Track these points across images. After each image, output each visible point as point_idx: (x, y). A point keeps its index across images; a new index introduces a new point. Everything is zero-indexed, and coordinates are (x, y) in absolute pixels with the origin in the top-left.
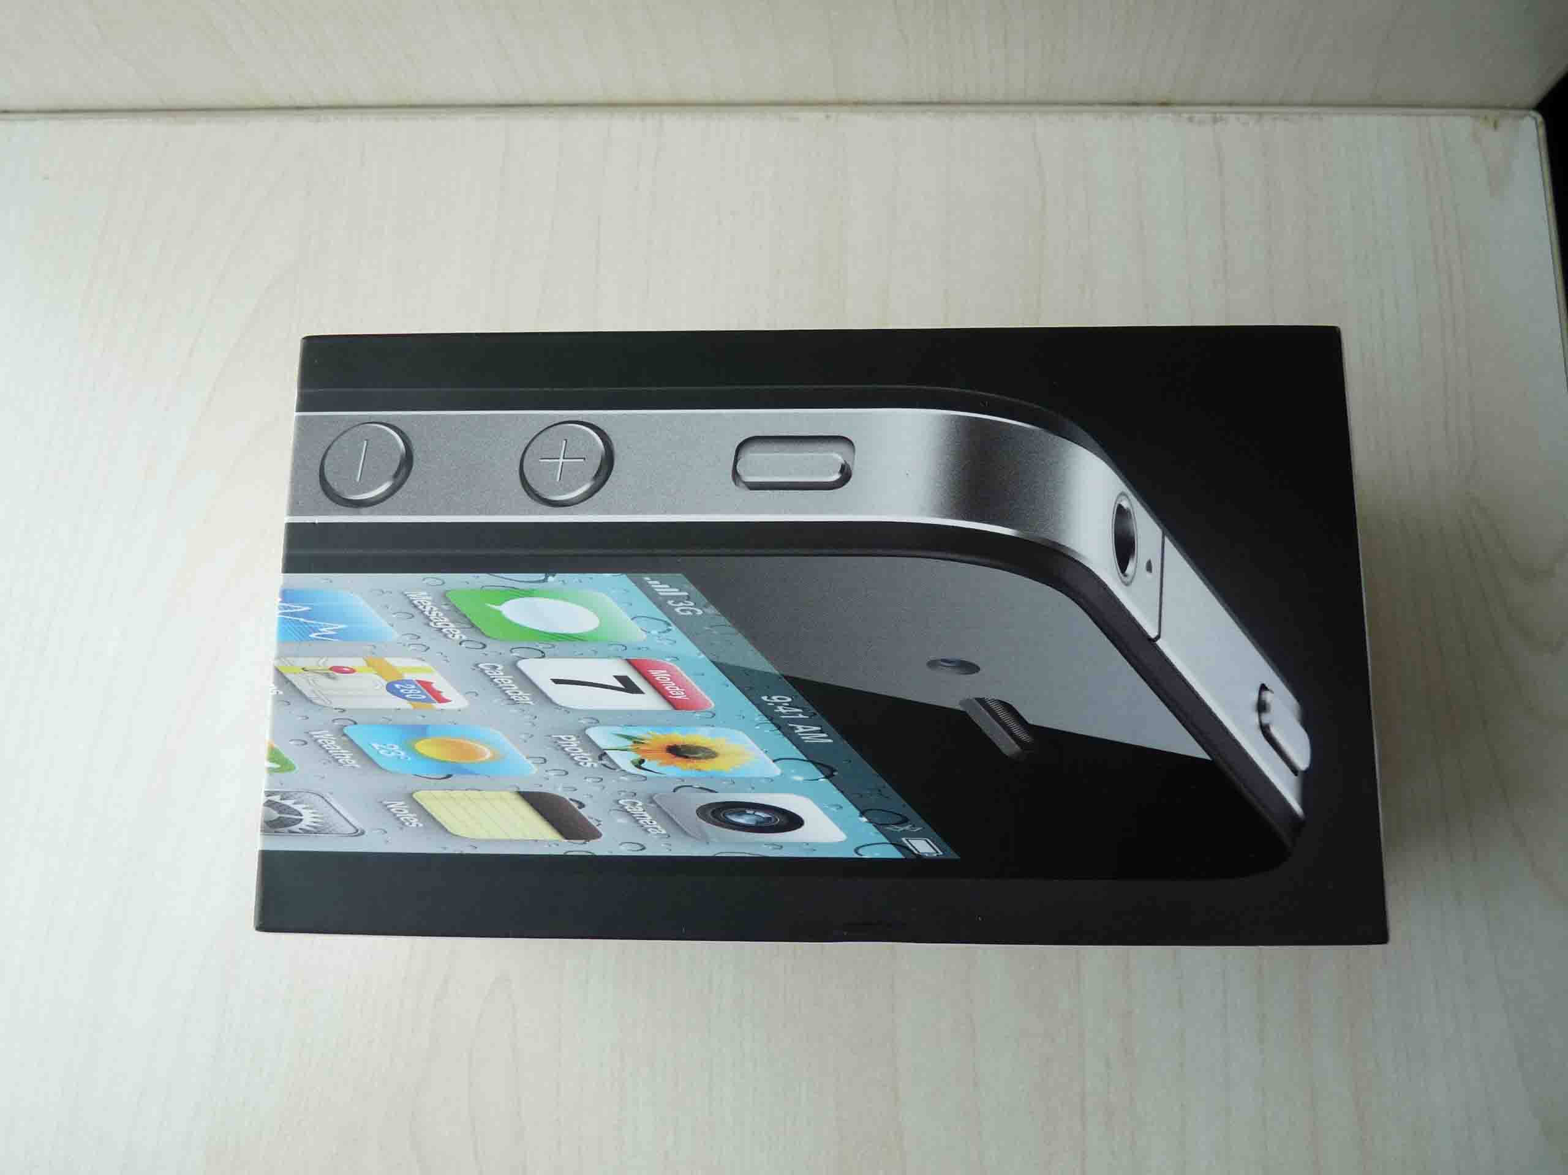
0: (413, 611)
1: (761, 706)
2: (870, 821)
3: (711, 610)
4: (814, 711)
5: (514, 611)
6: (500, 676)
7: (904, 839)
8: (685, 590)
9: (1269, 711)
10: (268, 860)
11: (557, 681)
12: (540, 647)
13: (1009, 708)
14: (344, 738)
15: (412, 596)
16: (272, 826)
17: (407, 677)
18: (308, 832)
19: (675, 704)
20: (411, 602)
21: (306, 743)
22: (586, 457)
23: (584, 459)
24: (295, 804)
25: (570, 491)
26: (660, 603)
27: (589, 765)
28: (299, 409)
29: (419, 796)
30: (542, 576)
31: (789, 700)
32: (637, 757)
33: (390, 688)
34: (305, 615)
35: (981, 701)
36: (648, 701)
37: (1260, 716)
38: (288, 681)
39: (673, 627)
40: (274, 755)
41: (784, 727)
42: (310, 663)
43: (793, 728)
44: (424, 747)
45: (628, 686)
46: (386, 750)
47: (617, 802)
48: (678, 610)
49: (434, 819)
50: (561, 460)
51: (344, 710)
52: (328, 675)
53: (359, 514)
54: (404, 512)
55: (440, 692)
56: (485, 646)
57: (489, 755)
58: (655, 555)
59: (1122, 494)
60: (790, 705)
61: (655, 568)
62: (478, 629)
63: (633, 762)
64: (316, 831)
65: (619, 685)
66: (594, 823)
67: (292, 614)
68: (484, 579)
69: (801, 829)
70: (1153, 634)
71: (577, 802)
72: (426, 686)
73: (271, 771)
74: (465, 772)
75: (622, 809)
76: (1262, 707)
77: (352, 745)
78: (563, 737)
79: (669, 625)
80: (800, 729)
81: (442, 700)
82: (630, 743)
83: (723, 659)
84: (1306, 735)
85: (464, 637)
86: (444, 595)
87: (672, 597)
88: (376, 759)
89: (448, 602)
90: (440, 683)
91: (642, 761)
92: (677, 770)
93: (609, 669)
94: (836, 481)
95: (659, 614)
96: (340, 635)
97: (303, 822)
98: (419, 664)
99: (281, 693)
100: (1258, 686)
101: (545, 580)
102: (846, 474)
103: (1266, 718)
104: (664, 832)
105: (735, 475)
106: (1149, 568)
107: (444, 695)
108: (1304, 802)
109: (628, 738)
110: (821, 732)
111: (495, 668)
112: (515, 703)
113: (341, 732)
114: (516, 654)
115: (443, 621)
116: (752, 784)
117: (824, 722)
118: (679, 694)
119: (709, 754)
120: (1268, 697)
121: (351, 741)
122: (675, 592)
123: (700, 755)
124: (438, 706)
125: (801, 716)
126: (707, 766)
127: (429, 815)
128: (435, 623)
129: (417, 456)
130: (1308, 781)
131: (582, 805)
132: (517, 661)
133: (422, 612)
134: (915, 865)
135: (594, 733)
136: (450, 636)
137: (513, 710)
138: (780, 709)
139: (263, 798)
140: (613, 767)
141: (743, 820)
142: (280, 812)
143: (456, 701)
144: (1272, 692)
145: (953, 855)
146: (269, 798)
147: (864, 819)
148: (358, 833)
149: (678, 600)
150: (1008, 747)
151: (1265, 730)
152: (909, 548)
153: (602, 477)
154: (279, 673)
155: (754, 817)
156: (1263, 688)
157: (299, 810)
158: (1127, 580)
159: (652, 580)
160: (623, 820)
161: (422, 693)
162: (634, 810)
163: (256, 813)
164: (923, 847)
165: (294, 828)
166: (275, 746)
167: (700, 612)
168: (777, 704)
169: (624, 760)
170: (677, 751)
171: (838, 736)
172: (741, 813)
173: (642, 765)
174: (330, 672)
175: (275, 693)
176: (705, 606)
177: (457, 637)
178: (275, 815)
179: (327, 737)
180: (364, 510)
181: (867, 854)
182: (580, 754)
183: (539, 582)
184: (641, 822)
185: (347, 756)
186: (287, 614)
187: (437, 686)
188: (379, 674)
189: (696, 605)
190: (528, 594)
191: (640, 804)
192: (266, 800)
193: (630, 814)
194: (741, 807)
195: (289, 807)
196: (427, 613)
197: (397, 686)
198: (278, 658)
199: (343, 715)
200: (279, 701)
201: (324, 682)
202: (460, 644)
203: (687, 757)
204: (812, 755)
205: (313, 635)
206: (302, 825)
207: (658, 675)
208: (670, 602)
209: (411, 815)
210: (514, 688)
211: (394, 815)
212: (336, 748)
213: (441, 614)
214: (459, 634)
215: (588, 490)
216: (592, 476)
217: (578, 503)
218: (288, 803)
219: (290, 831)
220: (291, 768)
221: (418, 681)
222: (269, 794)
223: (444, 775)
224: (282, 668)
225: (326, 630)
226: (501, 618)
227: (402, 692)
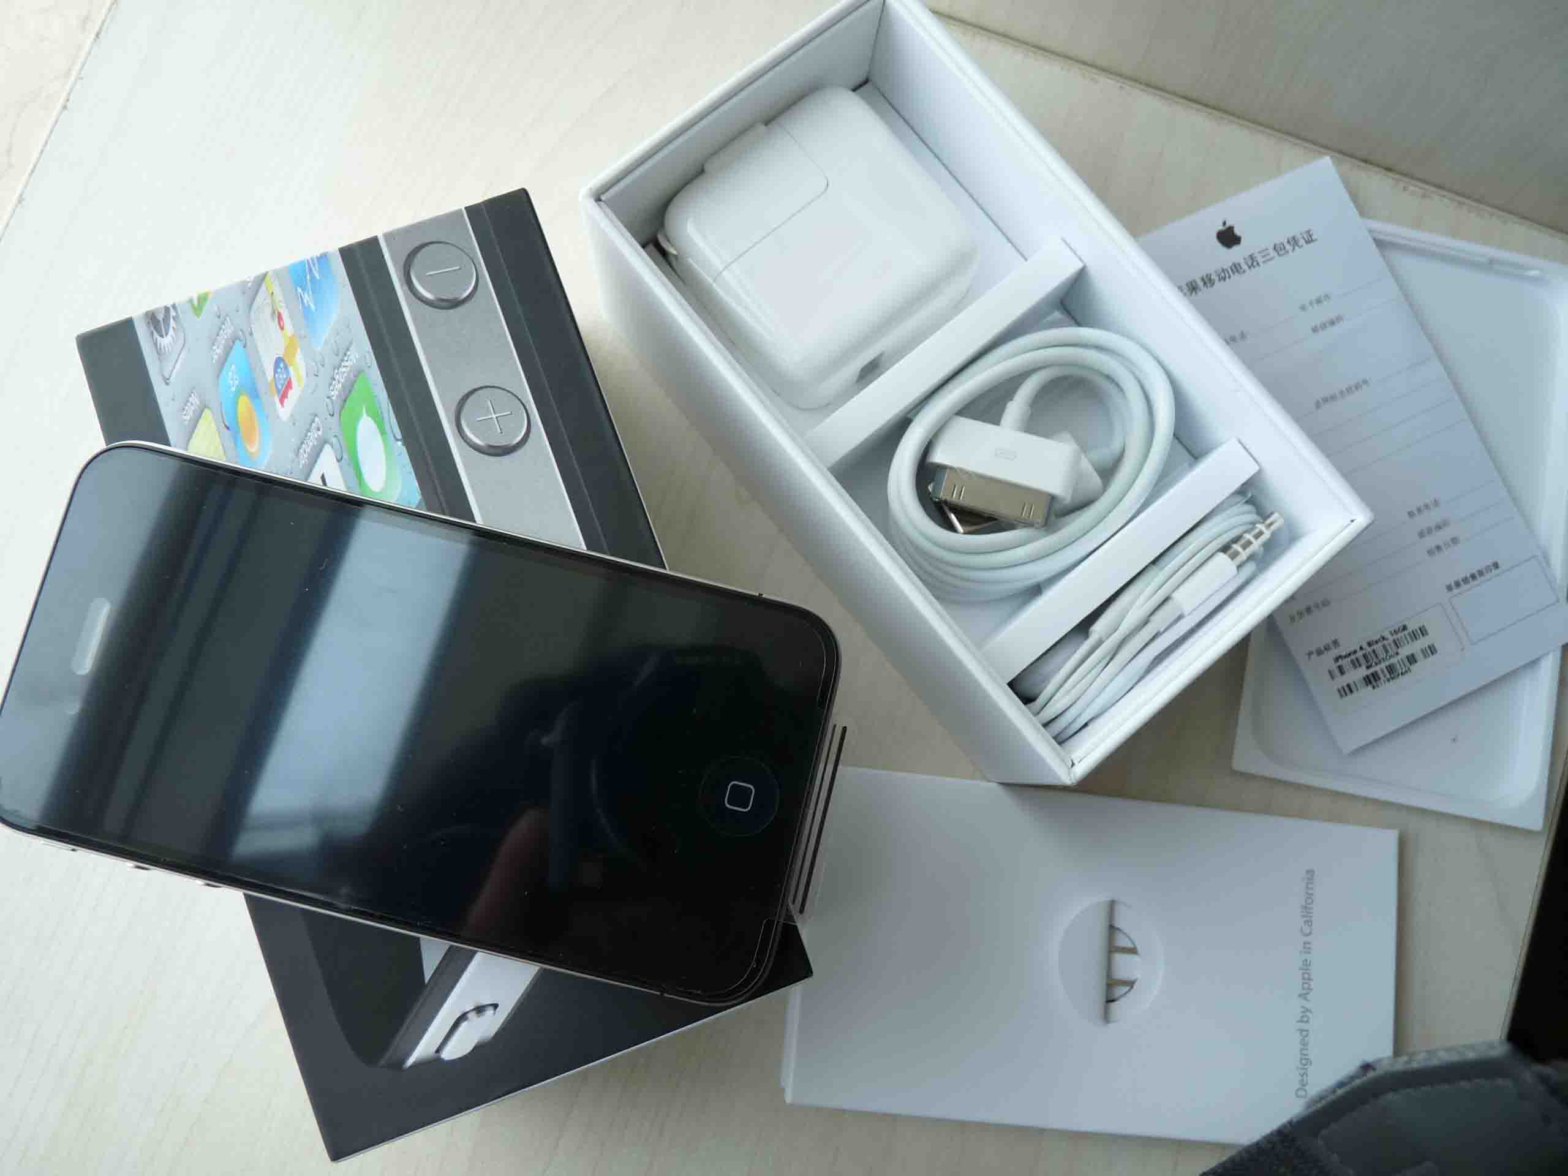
0: (341, 354)
5: (366, 427)
6: (313, 435)
9: (479, 1017)
10: (126, 327)
11: (323, 478)
12: (345, 456)
14: (231, 343)
15: (353, 348)
16: (152, 318)
17: (291, 369)
18: (156, 344)
20: (348, 350)
21: (219, 317)
22: (503, 434)
23: (501, 433)
24: (173, 328)
25: (471, 430)
28: (466, 208)
29: (207, 415)
30: (399, 436)
33: (279, 360)
34: (313, 278)
37: (474, 1009)
38: (260, 286)
40: (203, 299)
42: (279, 296)
44: (244, 401)
46: (232, 377)
49: (193, 431)
50: (494, 416)
51: (251, 334)
52: (274, 312)
53: (402, 285)
54: (414, 319)
55: (287, 397)
56: (332, 416)
57: (253, 450)
62: (342, 407)
64: (159, 351)
67: (310, 270)
68: (383, 395)
72: (289, 386)
73: (191, 301)
74: (235, 439)
76: (480, 1010)
77: (228, 350)
81: (282, 401)
84: (468, 1051)
85: (334, 398)
86: (361, 372)
88: (224, 372)
89: (356, 376)
90: (293, 395)
96: (306, 309)
97: (161, 339)
98: (303, 373)
99: (249, 284)
100: (496, 1002)
101: (397, 440)
103: (471, 1016)
107: (286, 401)
108: (417, 1065)
111: (319, 429)
112: (297, 454)
113: (234, 339)
114: (334, 440)
115: (341, 378)
120: (490, 1012)
121: (231, 348)
124: (277, 399)
127: (195, 426)
128: (338, 373)
129: (461, 310)
130: (434, 1063)
132: (329, 443)
133: (342, 360)
136: (331, 388)
137: (291, 455)
139: (169, 304)
142: (163, 319)
143: (284, 412)
144: (494, 1014)
146: (172, 309)
148: (167, 381)
151: (463, 1017)
153: (492, 451)
154: (265, 275)
156: (495, 1006)
157: (170, 334)
161: (282, 386)
163: (155, 302)
165: (155, 334)
166: (210, 297)
174: (276, 313)
175: (248, 280)
177: (332, 393)
178: (160, 317)
179: (228, 331)
180: (406, 288)
183: (395, 436)
185: (219, 350)
186: (309, 264)
187: (291, 393)
188: (286, 348)
190: (383, 432)
192: (168, 306)
195: (169, 325)
196: (343, 364)
197: (282, 365)
198: (274, 271)
199: (248, 335)
200: (244, 284)
201: (268, 313)
202: (328, 397)
205: (300, 290)
209: (191, 413)
210: (308, 450)
211: (188, 401)
212: (222, 340)
213: (345, 375)
214: (335, 393)
215: (478, 445)
216: (491, 444)
217: (465, 441)
218: (172, 323)
219: (152, 333)
220: (198, 315)
221: (290, 378)
222: (174, 306)
223: (228, 425)
224: (268, 278)
225: (306, 298)
226: (357, 419)
227: (279, 370)
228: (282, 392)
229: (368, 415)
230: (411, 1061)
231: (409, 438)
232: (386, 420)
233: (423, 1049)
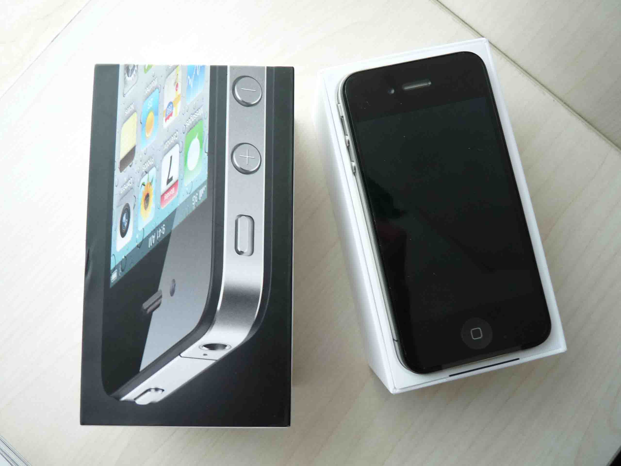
0: (196, 109)
1: (161, 224)
2: (123, 259)
3: (194, 208)
4: (159, 241)
6: (174, 138)
7: (116, 270)
8: (201, 199)
9: (155, 392)
10: (116, 67)
11: (171, 157)
12: (183, 152)
13: (158, 306)
14: (154, 89)
15: (201, 109)
16: (127, 68)
17: (174, 108)
18: (125, 79)
19: (163, 196)
20: (199, 109)
21: (153, 76)
23: (248, 164)
24: (134, 75)
25: (236, 160)
26: (197, 191)
27: (143, 168)
28: (267, 67)
29: (135, 115)
30: (207, 151)
31: (163, 233)
32: (146, 184)
33: (171, 103)
34: (196, 74)
35: (161, 297)
36: (164, 187)
37: (153, 389)
38: (174, 70)
39: (188, 195)
40: (150, 67)
41: (154, 231)
42: (180, 77)
43: (154, 234)
44: (151, 115)
45: (169, 181)
47: (131, 178)
48: (194, 196)
49: (128, 119)
50: (247, 157)
51: (164, 88)
52: (175, 83)
53: (230, 90)
54: (230, 106)
55: (169, 119)
56: (184, 133)
57: (147, 136)
58: (213, 189)
59: (231, 347)
60: (162, 234)
61: (209, 188)
62: (189, 131)
63: (144, 182)
64: (125, 82)
65: (170, 177)
66: (124, 171)
67: (196, 70)
68: (207, 132)
69: (121, 237)
70: (182, 354)
71: (132, 165)
72: (171, 115)
73: (145, 66)
74: (143, 128)
75: (129, 179)
76: (157, 389)
77: (152, 92)
78: (153, 160)
79: (189, 193)
80: (154, 237)
81: (166, 120)
82: (150, 181)
83: (177, 212)
84: (147, 404)
85: (187, 126)
86: (201, 119)
87: (199, 195)
88: (147, 100)
89: (199, 120)
90: (171, 119)
91: (144, 185)
92: (141, 197)
93: (175, 174)
94: (238, 250)
95: (193, 190)
96: (189, 86)
97: (128, 77)
98: (178, 111)
99: (170, 67)
100: (164, 389)
101: (206, 152)
102: (240, 253)
103: (153, 391)
104: (121, 193)
105: (241, 216)
106: (205, 355)
107: (168, 120)
108: (125, 401)
109: (152, 181)
110: (152, 244)
111: (176, 137)
112: (165, 143)
113: (157, 88)
114: (181, 143)
115: (192, 119)
116: (135, 221)
117: (155, 245)
118: (166, 197)
119: (146, 207)
120: (160, 392)
121: (154, 91)
122: (201, 195)
123: (146, 204)
124: (164, 118)
125: (158, 237)
126: (142, 207)
128: (192, 117)
129: (250, 108)
130: (132, 403)
131: (130, 166)
132: (178, 144)
133: (196, 112)
134: (108, 273)
135: (154, 169)
136: (187, 122)
137: (162, 143)
138: (160, 230)
139: (136, 64)
140: (142, 176)
141: (124, 218)
142: (131, 70)
143: (166, 124)
144: (162, 393)
145: (111, 286)
146: (136, 66)
147: (123, 257)
148: (124, 95)
149: (198, 196)
150: (145, 305)
151: (149, 390)
152: (214, 274)
153: (241, 170)
155: (125, 222)
156: (163, 390)
157: (132, 76)
158: (201, 347)
159: (205, 188)
160: (125, 179)
161: (169, 114)
162: (128, 182)
163: (131, 62)
164: (114, 277)
165: (126, 75)
166: (153, 67)
167: (193, 204)
168: (162, 229)
169: (145, 180)
170: (147, 196)
171: (151, 249)
172: (126, 218)
173: (143, 186)
174: (176, 83)
175: (170, 65)
176: (195, 206)
178: (131, 68)
179: (155, 83)
180: (231, 91)
181: (112, 258)
182: (147, 165)
184: (125, 185)
185: (149, 90)
186: (196, 68)
187: (171, 118)
188: (175, 99)
189: (196, 203)
190: (201, 147)
191: (130, 185)
192: (135, 65)
193: (127, 182)
194: (128, 218)
195: (133, 72)
196: (196, 114)
197: (171, 105)
198: (182, 66)
199: (162, 88)
200: (168, 66)
201: (173, 82)
202: (185, 125)
203: (145, 200)
204: (145, 241)
205: (189, 77)
206: (127, 78)
207: (173, 190)
208: (197, 194)
209: (129, 111)
210: (170, 143)
211: (130, 106)
212: (151, 86)
213: (195, 118)
214: (188, 124)
215: (237, 167)
216: (242, 167)
217: (233, 163)
218: (134, 72)
219: (125, 74)
220: (145, 72)
221: (173, 112)
222: (137, 66)
223: (142, 122)
224: (178, 67)
225: (190, 81)
226: (193, 138)
227: (169, 107)
228: (168, 116)
229: (198, 138)
230: (123, 399)
231: (211, 153)
232: (204, 143)
233: (129, 396)
